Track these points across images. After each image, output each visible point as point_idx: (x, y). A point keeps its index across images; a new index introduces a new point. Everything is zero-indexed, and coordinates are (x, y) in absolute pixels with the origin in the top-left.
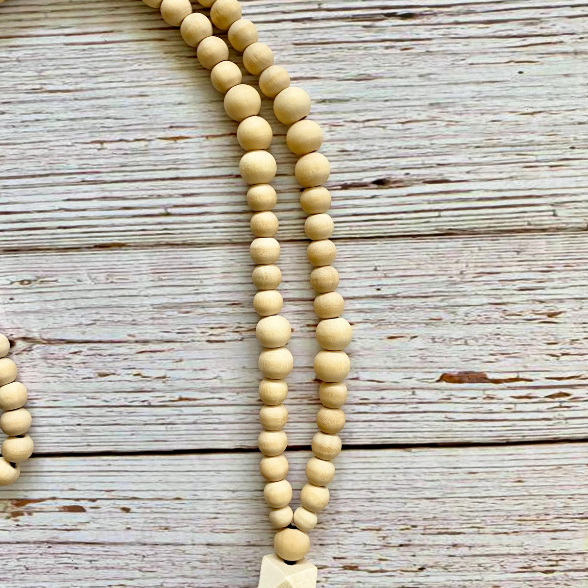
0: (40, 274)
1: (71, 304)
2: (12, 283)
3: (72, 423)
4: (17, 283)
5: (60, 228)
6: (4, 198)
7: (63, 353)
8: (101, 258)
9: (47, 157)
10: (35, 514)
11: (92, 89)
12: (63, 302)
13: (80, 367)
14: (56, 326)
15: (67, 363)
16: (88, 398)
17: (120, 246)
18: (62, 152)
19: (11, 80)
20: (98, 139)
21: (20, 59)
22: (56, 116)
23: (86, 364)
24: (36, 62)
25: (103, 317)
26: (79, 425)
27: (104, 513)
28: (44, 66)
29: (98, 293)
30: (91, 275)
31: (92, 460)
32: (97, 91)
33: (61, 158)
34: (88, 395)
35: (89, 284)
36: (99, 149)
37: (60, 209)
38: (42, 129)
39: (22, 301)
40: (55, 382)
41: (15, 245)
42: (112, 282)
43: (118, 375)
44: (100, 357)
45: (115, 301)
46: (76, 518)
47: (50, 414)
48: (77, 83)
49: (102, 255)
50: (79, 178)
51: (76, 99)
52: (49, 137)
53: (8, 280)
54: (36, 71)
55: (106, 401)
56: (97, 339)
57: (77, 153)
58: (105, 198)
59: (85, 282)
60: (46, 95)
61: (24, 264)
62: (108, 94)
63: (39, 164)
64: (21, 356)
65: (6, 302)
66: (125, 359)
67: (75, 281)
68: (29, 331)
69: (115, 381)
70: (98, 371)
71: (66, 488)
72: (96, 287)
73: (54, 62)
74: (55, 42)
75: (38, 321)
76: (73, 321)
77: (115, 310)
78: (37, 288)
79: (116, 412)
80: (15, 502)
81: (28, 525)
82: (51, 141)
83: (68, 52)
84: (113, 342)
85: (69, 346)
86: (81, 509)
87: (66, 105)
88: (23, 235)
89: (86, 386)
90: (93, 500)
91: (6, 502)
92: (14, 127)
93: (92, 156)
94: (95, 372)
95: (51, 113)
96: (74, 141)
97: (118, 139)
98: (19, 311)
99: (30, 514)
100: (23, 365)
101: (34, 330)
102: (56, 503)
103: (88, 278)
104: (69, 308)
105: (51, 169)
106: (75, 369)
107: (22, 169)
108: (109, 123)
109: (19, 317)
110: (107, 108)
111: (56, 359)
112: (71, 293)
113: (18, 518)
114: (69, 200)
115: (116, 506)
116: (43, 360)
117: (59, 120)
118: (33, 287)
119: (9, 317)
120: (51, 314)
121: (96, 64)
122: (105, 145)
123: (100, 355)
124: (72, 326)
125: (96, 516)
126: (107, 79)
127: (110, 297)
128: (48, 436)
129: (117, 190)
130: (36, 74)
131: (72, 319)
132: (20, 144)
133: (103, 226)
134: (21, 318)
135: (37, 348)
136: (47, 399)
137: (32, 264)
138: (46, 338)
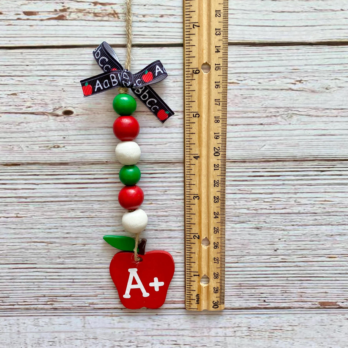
0: (49, 151)
1: (32, 134)
2: (64, 147)
3: (31, 66)
4: (61, 146)
5: (38, 175)
6: (68, 191)
7: (36, 107)
8: (16, 159)
9: (45, 211)
10: (53, 10)
11: (22, 242)
12: (36, 136)
13: (27, 99)
14: (40, 123)
15: (34, 101)
16: (22, 81)
17: (7, 165)
18: (37, 213)
19: (63, 249)
20: (19, 219)
21: (58, 258)
22: (40, 231)
23: (23, 100)
24: (50, 256)
25: (15, 127)
26: (27, 65)
27: (12, 11)
28: (47, 254)
29: (18, 140)
30: (22, 150)
31: (19, 44)
32: (20, 241)
33: (37, 210)
34: (23, 83)
35: (23, 145)
36: (18, 214)
37: (38, 184)
38: (47, 225)
39: (59, 137)
40: (41, 91)
41: (62, 167)
42: (10, 146)
43: (6, 94)
44: (16, 105)
45: (9, 135)
46: (29, 8)
47: (44, 72)
48: (30, 246)
49: (16, 160)
50: (28, 200)
51: (30, 238)
52: (44, 221)
53: (66, 148)
54: (50, 252)
55: (12, 79)
56: (18, 115)
57: (29, 212)
58: (15, 189)
59: (25, 146)
60: (46, 241)
61: (57, 157)
62: (14, 240)
63: (49, 207)
64: (59, 106)
65: (67, 136)
66: (2, 103)
67: (30, 147)
68: (55, 120)
69: (8, 91)
70: (17, 96)
71: (34, 27)
72: (19, 143)
73: (42, 256)
74: (41, 265)
75: (50, 125)
76: (31, 125)
77: (8, 130)
78: (50, 144)
79: (6, 73)
80: (64, 18)
81: (57, 3)
82: (43, 219)
83: (35, 260)
84: (9, 113)
85: (33, 111)
86: (26, 13)
87: (35, 235)
88: (57, 172)
89: (23, 88)
90: (19, 19)
91: (70, 18)
92: (62, 226)
93: (22, 210)
94: (19, 96)
95: (43, 232)
96: (31, 218)
97: (9, 218)
98: (60, 131)
99: (56, 11)
100: (59, 101)
101: (52, 121)
102: (40, 17)
103: (23, 148)
104: (33, 132)
105: (43, 205)
106: (29, 98)
107: (57, 205)
108: (14, 226)
109: (60, 128)
110: (15, 234)
111: (40, 104)
112: (32, 140)
113: (62, 8)
114: (33, 189)
115: (6, 15)
116: (48, 103)
117: (39, 229)
118: (52, 144)
119: (66, 128)
120: (43, 129)
121: (21, 254)
122: (15, 216)
123: (16, 106)
124: (31, 122)
125: (17, 9)
126: (15, 247)
127: (11, 138)
128: (45, 59)
129: (9, 193)
130: (50, 251)
131: (32, 126)
132: (59, 218)
133: (16, 175)
134: (59, 128)
135: (50, 110)
136: (45, 81)
137: (53, 157)
138: (45, 116)
